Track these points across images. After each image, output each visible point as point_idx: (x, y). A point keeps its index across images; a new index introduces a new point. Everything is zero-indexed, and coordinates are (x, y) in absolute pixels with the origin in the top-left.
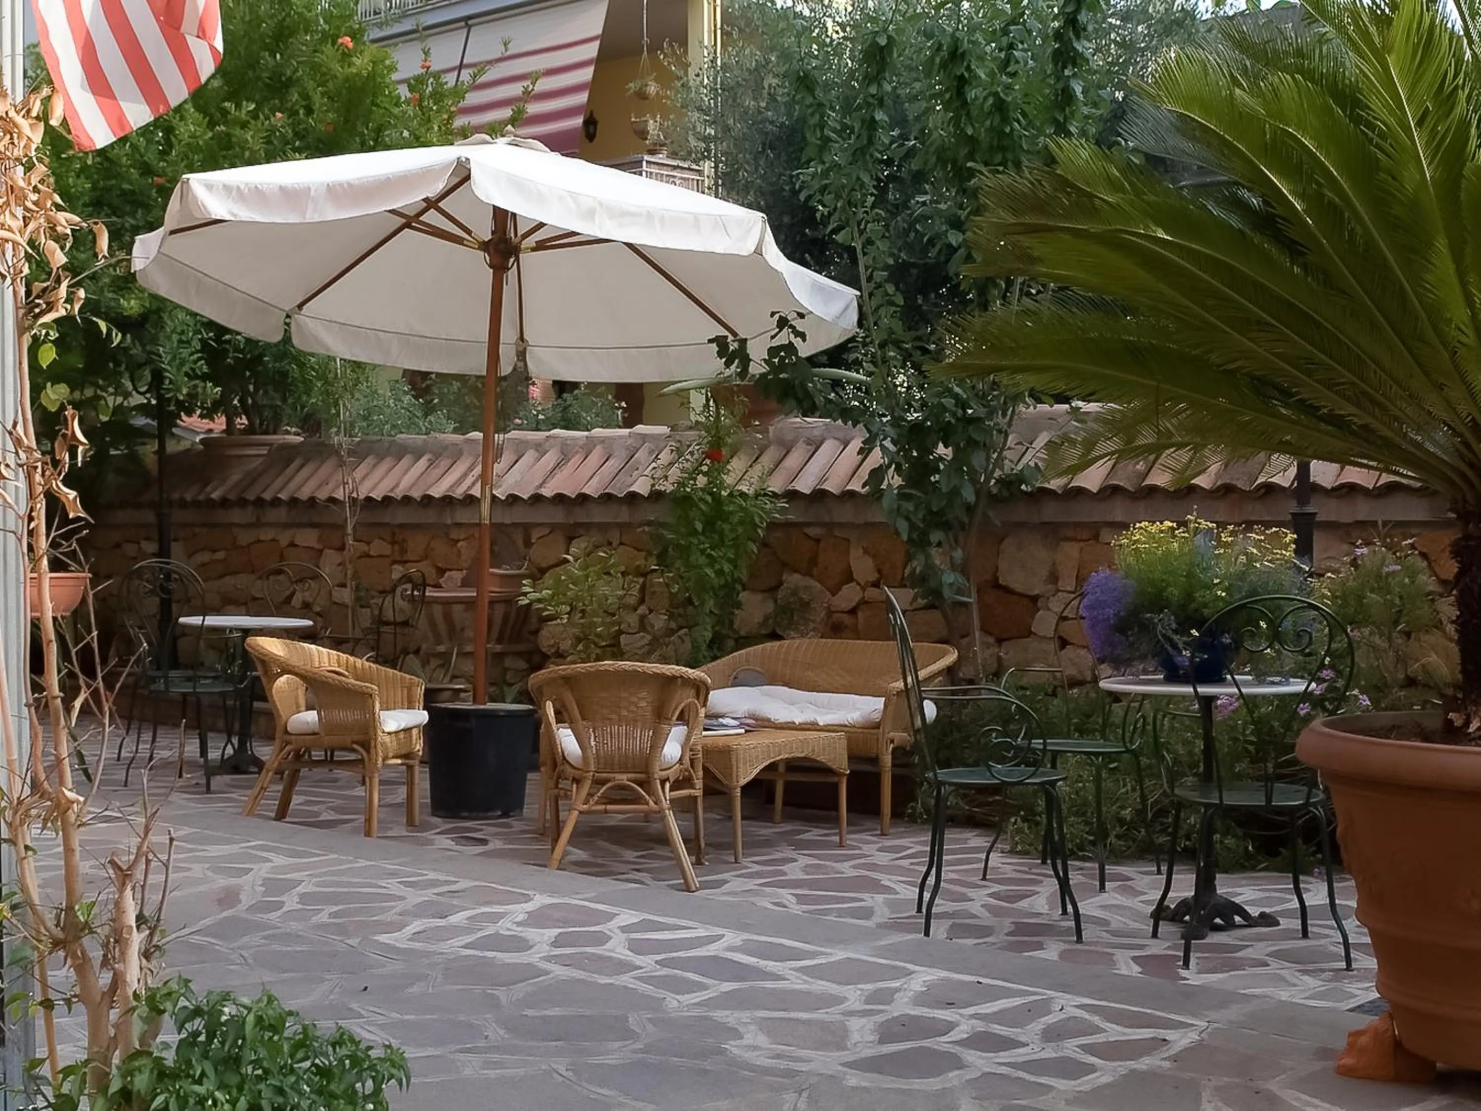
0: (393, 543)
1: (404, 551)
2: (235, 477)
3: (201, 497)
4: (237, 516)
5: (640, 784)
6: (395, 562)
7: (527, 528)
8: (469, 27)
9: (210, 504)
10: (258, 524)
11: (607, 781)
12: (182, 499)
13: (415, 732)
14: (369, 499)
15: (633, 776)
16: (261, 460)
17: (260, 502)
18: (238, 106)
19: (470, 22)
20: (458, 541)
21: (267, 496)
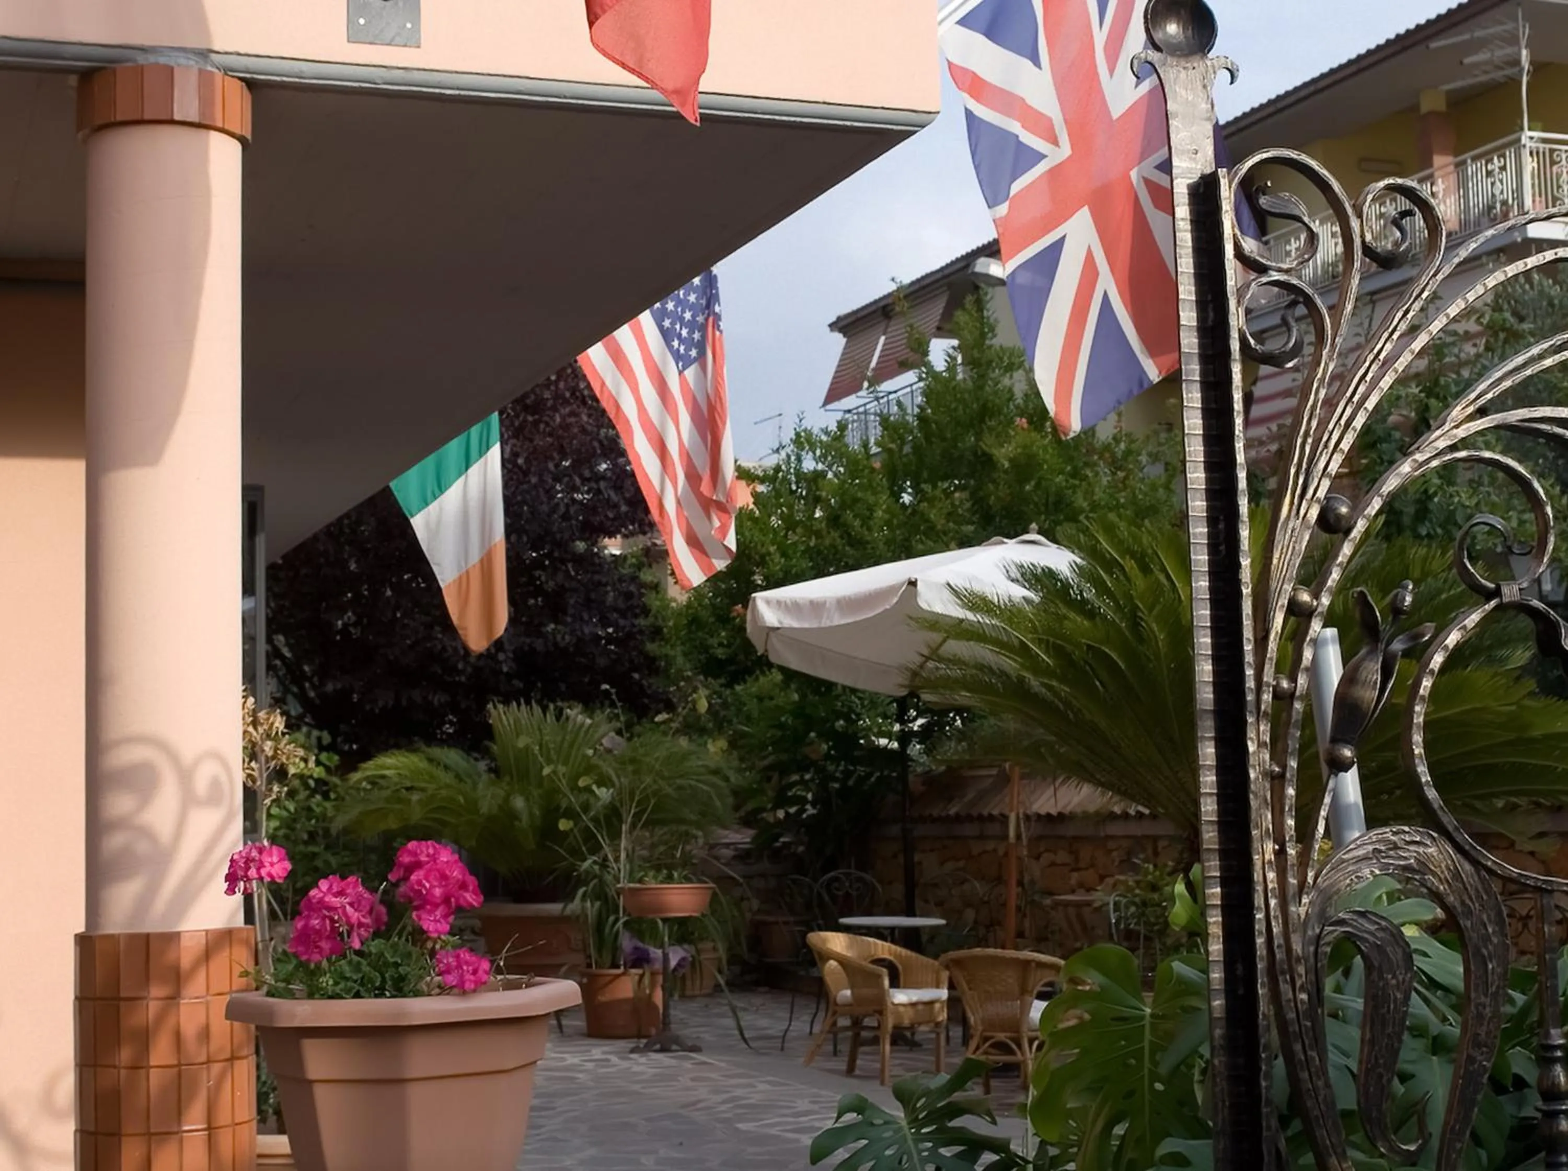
0: (1071, 852)
1: (1077, 860)
2: (970, 795)
3: (943, 814)
4: (970, 830)
5: (1013, 1039)
6: (1073, 870)
7: (1155, 839)
8: (1373, 302)
9: (947, 820)
10: (982, 837)
11: (992, 1037)
12: (931, 815)
13: (937, 1006)
14: (1049, 815)
15: (1008, 1034)
16: (990, 780)
17: (981, 818)
18: (935, 487)
19: (1375, 297)
20: (1112, 850)
21: (985, 813)
